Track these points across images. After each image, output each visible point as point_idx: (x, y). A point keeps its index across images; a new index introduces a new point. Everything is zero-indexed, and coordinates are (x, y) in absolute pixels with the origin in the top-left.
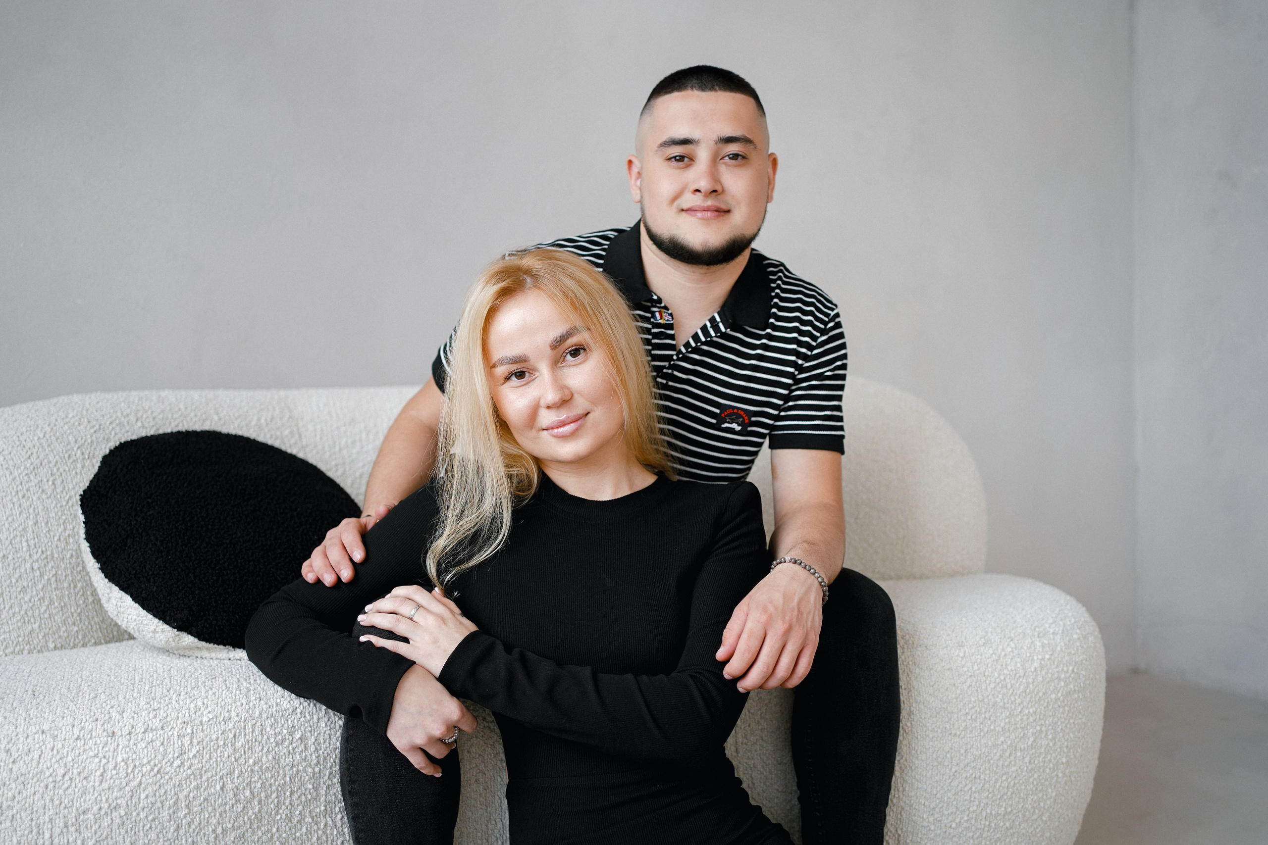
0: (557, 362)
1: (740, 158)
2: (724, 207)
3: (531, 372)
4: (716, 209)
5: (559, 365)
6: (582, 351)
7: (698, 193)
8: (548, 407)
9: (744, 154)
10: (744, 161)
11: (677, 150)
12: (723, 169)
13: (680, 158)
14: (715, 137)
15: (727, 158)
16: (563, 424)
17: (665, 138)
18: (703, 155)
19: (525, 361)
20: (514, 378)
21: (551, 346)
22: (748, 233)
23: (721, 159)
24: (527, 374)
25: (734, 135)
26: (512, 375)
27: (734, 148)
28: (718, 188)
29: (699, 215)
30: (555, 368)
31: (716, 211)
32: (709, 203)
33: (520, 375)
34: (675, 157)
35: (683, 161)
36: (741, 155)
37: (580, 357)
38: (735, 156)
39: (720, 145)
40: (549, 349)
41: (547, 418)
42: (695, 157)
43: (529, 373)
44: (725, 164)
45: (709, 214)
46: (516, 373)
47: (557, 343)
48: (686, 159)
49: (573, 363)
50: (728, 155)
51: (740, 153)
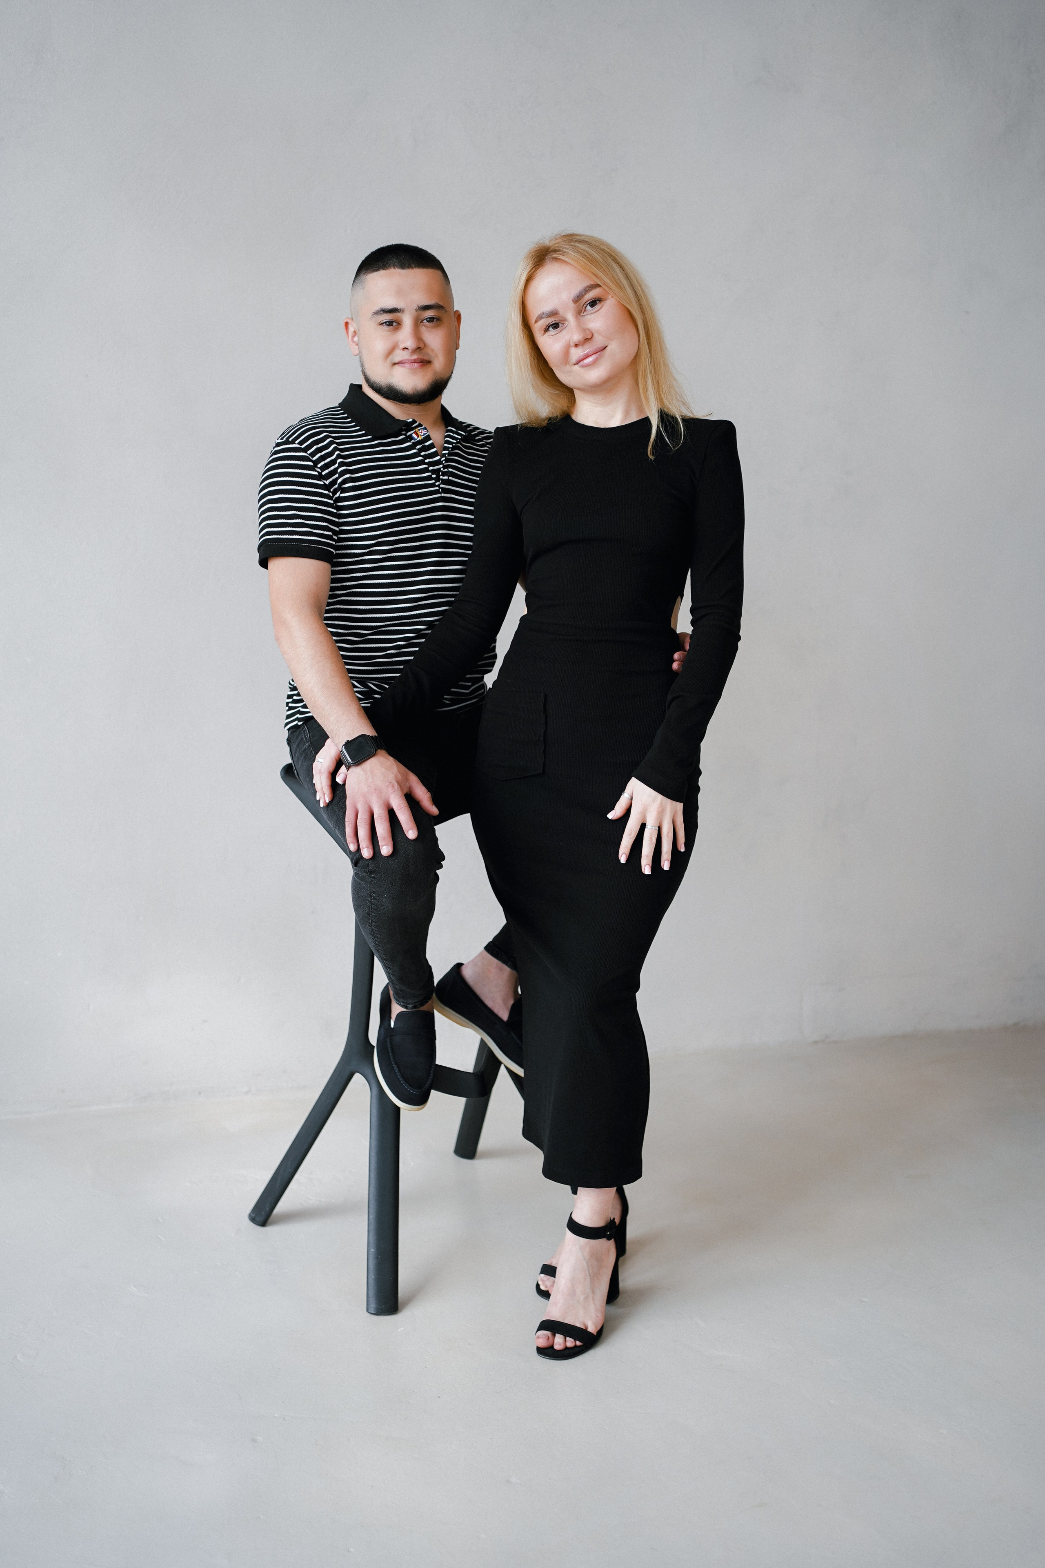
0: (580, 312)
1: (435, 320)
2: (426, 358)
3: (564, 323)
4: (420, 361)
5: (582, 314)
6: (598, 302)
7: (406, 350)
8: (576, 345)
9: (438, 317)
10: (438, 323)
11: (386, 317)
12: (423, 329)
13: (390, 323)
14: (416, 307)
15: (425, 321)
16: (587, 356)
17: (377, 308)
18: (407, 321)
19: (557, 314)
20: (551, 329)
21: (573, 301)
22: (446, 376)
23: (421, 322)
24: (560, 325)
25: (429, 304)
26: (549, 327)
27: (430, 313)
28: (422, 346)
29: (407, 365)
30: (579, 316)
31: (421, 362)
32: (415, 357)
33: (556, 326)
34: (385, 322)
35: (392, 325)
36: (436, 318)
37: (597, 307)
38: (431, 320)
39: (420, 312)
40: (571, 303)
41: (576, 353)
42: (401, 322)
43: (562, 323)
44: (425, 326)
45: (416, 365)
46: (552, 325)
47: (577, 299)
48: (394, 324)
49: (593, 311)
50: (426, 319)
51: (436, 317)
